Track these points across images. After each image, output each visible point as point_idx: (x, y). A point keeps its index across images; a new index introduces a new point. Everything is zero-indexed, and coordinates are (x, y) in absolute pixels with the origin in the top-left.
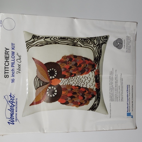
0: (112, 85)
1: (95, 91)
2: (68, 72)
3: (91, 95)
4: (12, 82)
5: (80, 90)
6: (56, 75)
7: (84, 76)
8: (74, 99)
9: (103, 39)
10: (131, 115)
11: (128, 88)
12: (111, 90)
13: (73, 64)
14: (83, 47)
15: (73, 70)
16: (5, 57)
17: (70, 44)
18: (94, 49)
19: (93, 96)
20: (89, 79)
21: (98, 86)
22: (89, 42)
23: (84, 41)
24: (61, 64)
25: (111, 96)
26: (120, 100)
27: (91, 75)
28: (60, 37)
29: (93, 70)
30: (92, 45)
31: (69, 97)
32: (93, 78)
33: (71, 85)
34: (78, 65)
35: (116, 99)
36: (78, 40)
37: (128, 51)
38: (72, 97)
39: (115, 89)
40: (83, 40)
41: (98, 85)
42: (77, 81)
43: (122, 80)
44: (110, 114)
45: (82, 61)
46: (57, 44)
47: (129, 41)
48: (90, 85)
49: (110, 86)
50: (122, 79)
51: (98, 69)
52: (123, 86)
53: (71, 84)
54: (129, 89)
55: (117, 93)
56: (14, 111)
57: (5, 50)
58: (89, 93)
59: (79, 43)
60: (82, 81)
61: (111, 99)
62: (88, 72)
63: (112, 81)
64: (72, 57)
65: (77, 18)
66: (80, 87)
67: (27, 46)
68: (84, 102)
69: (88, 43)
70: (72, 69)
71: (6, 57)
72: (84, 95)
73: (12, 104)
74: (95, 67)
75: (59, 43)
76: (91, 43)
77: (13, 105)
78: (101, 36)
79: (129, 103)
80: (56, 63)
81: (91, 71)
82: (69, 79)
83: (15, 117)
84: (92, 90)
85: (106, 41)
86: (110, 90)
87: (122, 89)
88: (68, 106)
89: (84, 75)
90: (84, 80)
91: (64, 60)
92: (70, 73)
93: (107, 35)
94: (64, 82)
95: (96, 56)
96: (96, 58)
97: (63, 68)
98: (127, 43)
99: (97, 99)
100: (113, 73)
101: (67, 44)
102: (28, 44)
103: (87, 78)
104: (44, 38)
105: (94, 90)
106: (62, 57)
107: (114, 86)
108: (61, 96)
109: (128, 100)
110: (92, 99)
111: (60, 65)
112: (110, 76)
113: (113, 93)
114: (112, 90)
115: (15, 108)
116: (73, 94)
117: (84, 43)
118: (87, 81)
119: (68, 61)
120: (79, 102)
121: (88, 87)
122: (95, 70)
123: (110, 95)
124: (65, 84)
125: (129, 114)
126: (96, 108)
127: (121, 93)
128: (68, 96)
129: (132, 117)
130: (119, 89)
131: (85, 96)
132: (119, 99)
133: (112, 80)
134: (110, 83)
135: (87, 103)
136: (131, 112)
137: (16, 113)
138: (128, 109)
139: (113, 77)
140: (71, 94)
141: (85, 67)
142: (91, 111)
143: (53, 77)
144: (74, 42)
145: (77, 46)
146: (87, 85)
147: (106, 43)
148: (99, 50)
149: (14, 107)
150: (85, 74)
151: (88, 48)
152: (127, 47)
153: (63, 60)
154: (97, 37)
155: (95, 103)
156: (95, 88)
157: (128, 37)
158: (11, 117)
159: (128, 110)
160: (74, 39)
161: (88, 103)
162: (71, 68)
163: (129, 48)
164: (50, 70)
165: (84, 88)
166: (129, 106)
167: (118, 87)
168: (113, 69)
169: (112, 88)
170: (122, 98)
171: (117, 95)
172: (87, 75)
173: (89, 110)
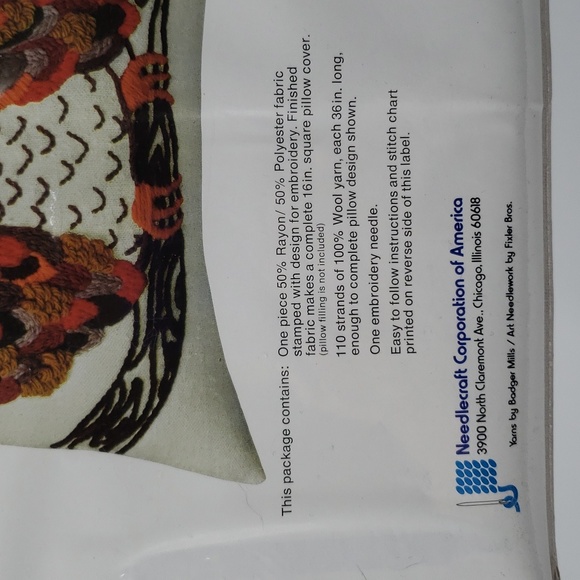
0: (300, 205)
1: (133, 258)
3: (92, 299)
7: (8, 115)
10: (501, 481)
11: (468, 231)
12: (288, 250)
19: (110, 310)
20: (67, 149)
21: (163, 214)
25: (290, 309)
26: (386, 341)
27: (86, 106)
29: (103, 62)
32: (107, 142)
35: (348, 333)
39: (329, 243)
41: (158, 203)
43: (399, 148)
44: (287, 471)
48: (74, 208)
49: (286, 208)
50: (406, 144)
51: (158, 49)
52: (408, 215)
54: (478, 236)
55: (347, 273)
58: (70, 281)
61: (290, 330)
62: (54, 77)
63: (302, 168)
68: (17, 371)
72: (17, 298)
74: (122, 30)
79: (471, 368)
81: (85, 68)
84: (101, 251)
86: (280, 252)
87: (402, 238)
89: (14, 110)
90: (11, 156)
99: (150, 341)
100: (307, 83)
103: (45, 142)
105: (126, 247)
107: (323, 212)
109: (462, 339)
110: (99, 337)
112: (285, 111)
113: (316, 273)
114: (303, 253)
118: (48, 166)
121: (57, 224)
122: (125, 54)
123: (283, 297)
125: (476, 477)
126: (145, 422)
127: (395, 272)
129: (511, 502)
130: (374, 239)
131: (25, 314)
132: (376, 333)
133: (301, 157)
134: (287, 188)
135: (46, 376)
136: (497, 448)
138: (465, 429)
139: (307, 124)
141: (20, 37)
142: (85, 456)
146: (41, 201)
150: (22, 102)
155: (129, 377)
156: (129, 232)
159: (465, 440)
161: (59, 380)
165: (10, 231)
166: (472, 400)
167: (362, 215)
168: (306, 48)
169: (303, 233)
170: (402, 323)
171: (354, 299)
172: (45, 111)
173: (73, 440)
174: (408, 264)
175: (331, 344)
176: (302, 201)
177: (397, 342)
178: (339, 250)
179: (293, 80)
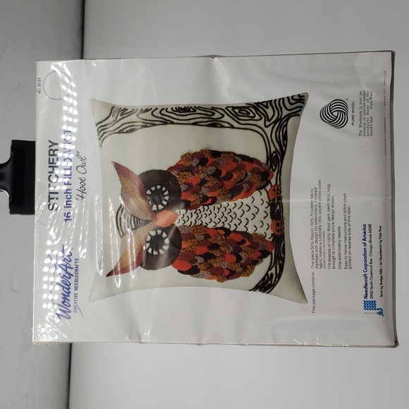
0: (318, 226)
1: (271, 240)
2: (195, 192)
3: (260, 251)
4: (66, 220)
5: (228, 238)
6: (166, 200)
7: (239, 202)
8: (212, 261)
9: (291, 104)
10: (378, 307)
11: (368, 234)
12: (314, 238)
13: (210, 173)
14: (238, 128)
15: (208, 187)
16: (50, 163)
17: (201, 122)
18: (265, 133)
19: (265, 254)
20: (253, 210)
21: (279, 228)
22: (251, 114)
23: (239, 112)
24: (178, 174)
25: (315, 255)
26: (343, 265)
27: (259, 199)
28: (176, 108)
29: (264, 187)
30: (261, 123)
31: (199, 256)
32: (264, 208)
33: (206, 226)
34: (223, 174)
35: (331, 263)
36: (223, 112)
37: (366, 131)
38: (207, 257)
39: (326, 237)
40: (237, 111)
41: (278, 225)
42: (220, 215)
43: (347, 210)
44: (314, 301)
45: (235, 165)
46: (167, 124)
47: (369, 104)
48: (255, 226)
49: (314, 227)
50: (349, 208)
51: (278, 183)
52: (350, 229)
53: (204, 224)
54: (371, 235)
55: (332, 245)
56: (70, 288)
57: (50, 147)
58: (254, 246)
59: (226, 118)
60: (234, 216)
61: (315, 261)
62: (251, 191)
63: (319, 215)
64: (207, 155)
65: (220, 56)
66: (227, 231)
67: (98, 135)
68: (240, 270)
69: (250, 117)
70: (206, 185)
71: (51, 161)
72: (241, 250)
73: (67, 272)
74: (269, 178)
75: (172, 123)
76: (257, 117)
77: (69, 274)
78: (285, 96)
79: (368, 273)
80: (166, 171)
81: (259, 189)
82: (198, 212)
83: (72, 303)
84: (262, 238)
85: (298, 109)
86: (312, 239)
87: (348, 236)
88: (198, 277)
89: (240, 200)
90: (239, 212)
91: (187, 164)
92: (201, 196)
93: (301, 92)
94: (186, 219)
95: (273, 149)
96: (271, 155)
97: (185, 183)
98: (362, 110)
99: (275, 263)
100: (320, 192)
101: (195, 124)
102: (102, 128)
103: (248, 208)
104: (138, 112)
105: (269, 237)
106: (182, 157)
107: (324, 228)
108: (179, 252)
109: (366, 265)
110: (262, 261)
111: (177, 176)
112: (313, 200)
113: (322, 245)
114: (318, 239)
115: (72, 280)
116: (209, 248)
117: (240, 117)
118: (248, 215)
119: (197, 166)
120: (227, 269)
121: (251, 231)
122: (269, 185)
123: (313, 252)
124: (188, 224)
125: (369, 305)
126: (274, 285)
127: (346, 245)
128: (198, 254)
129: (381, 313)
130: (339, 236)
131: (242, 254)
132: (340, 263)
133: (318, 212)
134: (314, 221)
135: (248, 271)
136: (376, 297)
137: (76, 292)
138: (366, 291)
139: (320, 203)
140: (204, 250)
141: (242, 181)
142: (258, 293)
143: (160, 207)
144: (213, 117)
145: (222, 127)
146: (246, 224)
147: (298, 115)
148: (281, 133)
149: (70, 278)
150: (243, 198)
151: (249, 129)
152: (363, 121)
153: (182, 163)
154: (275, 100)
155: (269, 273)
156: (269, 233)
157: (363, 94)
158: (63, 302)
159: (366, 294)
160: (213, 108)
161: (251, 273)
162: (203, 182)
163: (366, 124)
164: (153, 189)
165: (239, 232)
166: (368, 283)
167: (336, 229)
168: (320, 183)
169: (318, 234)
170: (348, 260)
171: (334, 253)
172: (248, 201)
173: (255, 289)
174: (350, 243)
175: (327, 266)
176: (319, 224)
177: (346, 266)
178: (329, 239)
179: (316, 191)
